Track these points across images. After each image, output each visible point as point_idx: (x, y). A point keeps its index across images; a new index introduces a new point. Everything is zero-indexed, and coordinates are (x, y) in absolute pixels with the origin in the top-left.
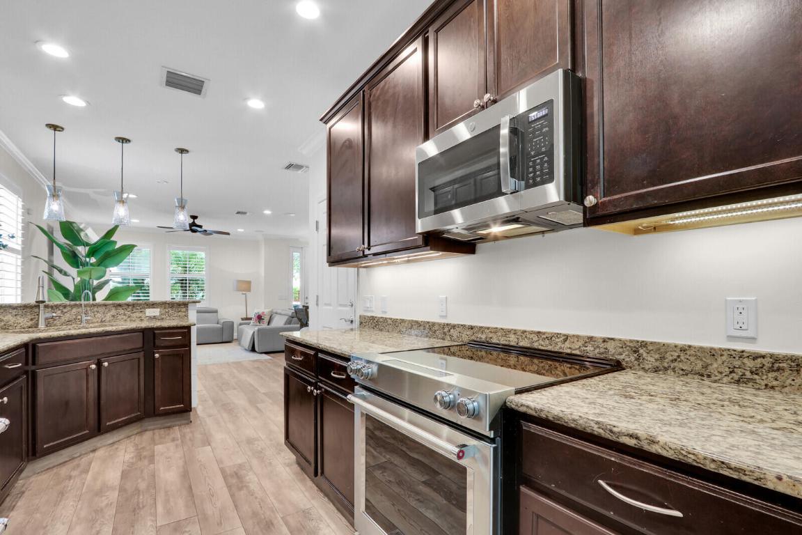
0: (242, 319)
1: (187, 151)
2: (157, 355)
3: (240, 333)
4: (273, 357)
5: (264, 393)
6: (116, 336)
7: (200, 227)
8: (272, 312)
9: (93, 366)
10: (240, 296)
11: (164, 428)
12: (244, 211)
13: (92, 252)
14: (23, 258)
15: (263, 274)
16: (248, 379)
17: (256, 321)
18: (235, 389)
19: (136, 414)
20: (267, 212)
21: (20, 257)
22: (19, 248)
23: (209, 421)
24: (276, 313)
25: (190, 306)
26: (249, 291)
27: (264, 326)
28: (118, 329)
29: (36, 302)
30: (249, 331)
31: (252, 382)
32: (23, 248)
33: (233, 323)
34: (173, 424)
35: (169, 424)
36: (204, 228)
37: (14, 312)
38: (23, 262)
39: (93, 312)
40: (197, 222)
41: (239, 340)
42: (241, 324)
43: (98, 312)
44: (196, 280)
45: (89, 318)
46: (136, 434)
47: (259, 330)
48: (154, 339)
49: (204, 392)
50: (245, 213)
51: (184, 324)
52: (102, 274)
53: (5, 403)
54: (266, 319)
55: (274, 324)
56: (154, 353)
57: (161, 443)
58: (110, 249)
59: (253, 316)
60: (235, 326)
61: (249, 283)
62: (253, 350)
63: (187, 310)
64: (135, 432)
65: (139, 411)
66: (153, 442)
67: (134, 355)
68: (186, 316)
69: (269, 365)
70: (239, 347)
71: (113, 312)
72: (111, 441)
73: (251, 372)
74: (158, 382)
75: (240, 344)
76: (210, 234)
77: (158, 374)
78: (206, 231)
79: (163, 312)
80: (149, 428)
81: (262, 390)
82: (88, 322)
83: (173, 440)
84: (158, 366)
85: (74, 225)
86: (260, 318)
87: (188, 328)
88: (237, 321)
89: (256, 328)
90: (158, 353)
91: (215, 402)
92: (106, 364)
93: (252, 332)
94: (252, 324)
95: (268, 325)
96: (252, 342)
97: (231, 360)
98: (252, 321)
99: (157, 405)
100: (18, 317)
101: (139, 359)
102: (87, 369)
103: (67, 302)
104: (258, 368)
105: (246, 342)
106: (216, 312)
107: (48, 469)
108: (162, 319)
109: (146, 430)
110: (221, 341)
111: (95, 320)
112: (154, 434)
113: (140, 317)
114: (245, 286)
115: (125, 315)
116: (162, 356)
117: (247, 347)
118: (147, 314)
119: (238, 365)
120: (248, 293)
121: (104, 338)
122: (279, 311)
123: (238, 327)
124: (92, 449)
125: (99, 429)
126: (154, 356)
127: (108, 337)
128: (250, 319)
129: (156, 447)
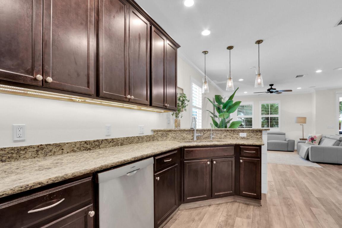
0: (300, 139)
1: (262, 41)
2: (241, 161)
3: (299, 147)
4: (324, 167)
5: (317, 198)
6: (220, 148)
7: (275, 89)
8: (322, 136)
9: (209, 163)
10: (299, 126)
11: (245, 204)
12: (301, 74)
13: (225, 107)
14: (202, 111)
15: (315, 113)
16: (304, 181)
17: (309, 141)
18: (293, 187)
19: (230, 192)
20: (319, 71)
21: (201, 111)
22: (201, 107)
23: (272, 210)
24: (325, 137)
25: (264, 132)
26: (305, 123)
27: (316, 145)
28: (221, 144)
29: (191, 128)
30: (305, 147)
31: (307, 184)
32: (202, 107)
33: (294, 141)
34: (251, 203)
35: (248, 203)
36: (277, 90)
37: (186, 132)
38: (202, 113)
39: (216, 134)
40: (273, 87)
41: (298, 151)
42: (299, 142)
43: (218, 133)
44: (274, 118)
45: (214, 136)
46: (231, 202)
47: (312, 148)
48: (240, 151)
49: (273, 183)
50: (302, 76)
51: (258, 143)
52: (228, 116)
53: (158, 180)
54: (318, 141)
55: (323, 145)
56: (240, 159)
57: (240, 217)
58: (230, 104)
59: (308, 138)
60: (296, 143)
61: (305, 118)
62: (307, 159)
63: (262, 134)
64: (230, 201)
65: (232, 191)
66: (237, 214)
67: (230, 159)
68: (261, 138)
69: (320, 172)
70: (298, 156)
71: (225, 134)
72: (218, 203)
73: (307, 176)
74: (242, 176)
75: (298, 154)
76: (280, 93)
77: (242, 172)
78: (278, 91)
79: (248, 135)
80: (238, 201)
81: (316, 195)
82: (213, 138)
83: (248, 217)
84: (242, 166)
85: (220, 96)
86: (312, 139)
87: (260, 146)
88: (297, 140)
89: (310, 146)
90: (242, 159)
91: (279, 194)
92: (215, 162)
93: (307, 148)
94: (307, 142)
95: (319, 144)
96: (307, 153)
97: (293, 164)
98: (307, 141)
99: (241, 189)
100: (188, 135)
101: (232, 161)
102: (206, 163)
103: (216, 128)
104: (311, 173)
105: (303, 153)
106: (284, 134)
107: (190, 209)
108: (248, 139)
109: (236, 202)
110: (287, 150)
111: (217, 138)
112: (239, 206)
113: (237, 137)
114: (302, 120)
115: (230, 135)
116: (245, 161)
117: (303, 157)
118: (240, 136)
119: (297, 167)
120: (304, 124)
121: (214, 148)
122: (327, 136)
123: (297, 144)
124: (209, 204)
125: (211, 196)
126: (240, 161)
127: (217, 148)
128: (306, 139)
129: (237, 218)
